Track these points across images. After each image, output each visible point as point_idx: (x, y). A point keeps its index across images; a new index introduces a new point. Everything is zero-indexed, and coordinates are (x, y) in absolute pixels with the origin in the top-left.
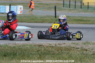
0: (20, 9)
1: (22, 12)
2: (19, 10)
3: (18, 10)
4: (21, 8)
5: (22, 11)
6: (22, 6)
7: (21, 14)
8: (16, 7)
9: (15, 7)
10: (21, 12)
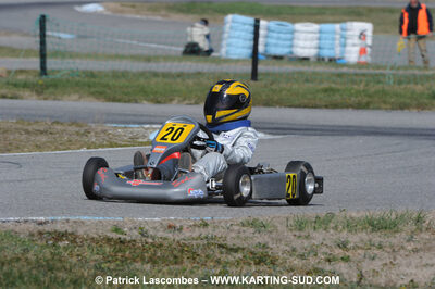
0: (360, 38)
1: (368, 50)
2: (356, 41)
3: (349, 42)
4: (362, 35)
5: (370, 47)
6: (368, 27)
7: (363, 59)
8: (343, 29)
9: (337, 26)
10: (363, 51)
